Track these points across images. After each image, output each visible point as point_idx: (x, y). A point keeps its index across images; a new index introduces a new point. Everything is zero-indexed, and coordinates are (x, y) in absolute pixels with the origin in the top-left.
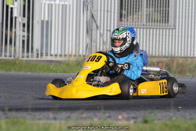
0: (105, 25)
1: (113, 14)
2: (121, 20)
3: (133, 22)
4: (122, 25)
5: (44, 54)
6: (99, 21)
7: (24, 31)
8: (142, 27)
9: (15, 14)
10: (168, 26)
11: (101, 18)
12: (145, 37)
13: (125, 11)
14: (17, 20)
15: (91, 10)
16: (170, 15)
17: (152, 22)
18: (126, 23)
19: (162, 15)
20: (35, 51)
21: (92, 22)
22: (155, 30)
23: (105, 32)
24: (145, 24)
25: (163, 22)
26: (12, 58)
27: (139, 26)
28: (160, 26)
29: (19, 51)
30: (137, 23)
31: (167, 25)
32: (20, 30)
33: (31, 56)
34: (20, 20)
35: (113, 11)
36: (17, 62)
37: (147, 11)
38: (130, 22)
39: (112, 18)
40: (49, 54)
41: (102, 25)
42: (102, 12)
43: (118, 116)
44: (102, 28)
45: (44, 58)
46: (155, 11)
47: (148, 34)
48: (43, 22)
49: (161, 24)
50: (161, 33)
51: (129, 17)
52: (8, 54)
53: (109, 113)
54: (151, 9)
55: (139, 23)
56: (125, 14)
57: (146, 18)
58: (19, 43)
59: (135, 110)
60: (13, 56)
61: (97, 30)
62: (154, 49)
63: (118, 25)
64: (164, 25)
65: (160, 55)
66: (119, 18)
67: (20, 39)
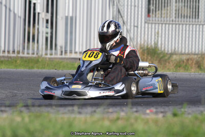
0: (132, 21)
1: (140, 9)
2: (149, 16)
3: (161, 17)
4: (150, 21)
5: (68, 51)
6: (126, 17)
7: (47, 27)
8: (171, 22)
9: (38, 10)
10: (198, 22)
11: (127, 14)
12: (174, 33)
13: (153, 6)
14: (40, 15)
15: (117, 5)
16: (200, 10)
17: (181, 17)
18: (154, 19)
19: (191, 10)
20: (58, 48)
21: (118, 17)
22: (184, 26)
23: (132, 27)
24: (174, 19)
25: (192, 18)
26: (35, 55)
27: (168, 22)
28: (190, 22)
29: (42, 48)
30: (165, 19)
31: (197, 20)
32: (43, 27)
33: (55, 54)
34: (43, 16)
35: (140, 6)
36: (40, 60)
37: (176, 6)
38: (158, 17)
39: (140, 13)
40: (73, 52)
41: (129, 21)
42: (129, 7)
43: (145, 111)
44: (129, 24)
45: (68, 55)
46: (185, 6)
47: (177, 29)
48: (67, 18)
49: (191, 19)
50: (191, 29)
51: (157, 12)
52: (31, 51)
53: (137, 108)
54: (180, 4)
55: (168, 19)
56: (153, 10)
57: (176, 14)
58: (42, 40)
59: (164, 105)
60: (35, 53)
61: (123, 26)
62: (183, 46)
63: (146, 21)
64: (194, 20)
65: (190, 52)
66: (147, 14)
67: (43, 36)
